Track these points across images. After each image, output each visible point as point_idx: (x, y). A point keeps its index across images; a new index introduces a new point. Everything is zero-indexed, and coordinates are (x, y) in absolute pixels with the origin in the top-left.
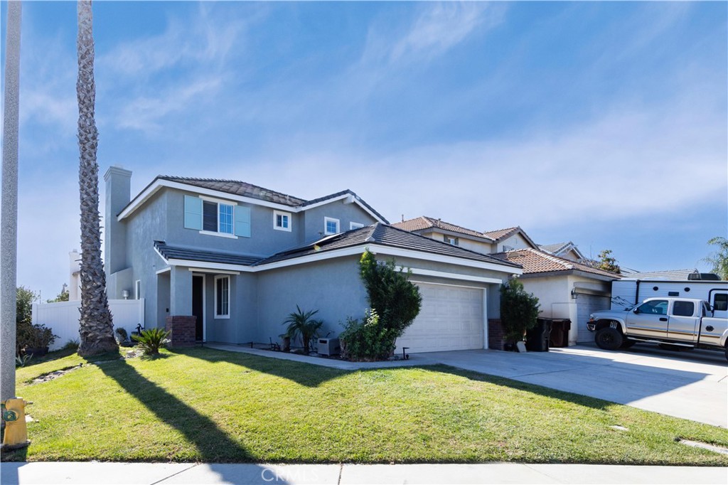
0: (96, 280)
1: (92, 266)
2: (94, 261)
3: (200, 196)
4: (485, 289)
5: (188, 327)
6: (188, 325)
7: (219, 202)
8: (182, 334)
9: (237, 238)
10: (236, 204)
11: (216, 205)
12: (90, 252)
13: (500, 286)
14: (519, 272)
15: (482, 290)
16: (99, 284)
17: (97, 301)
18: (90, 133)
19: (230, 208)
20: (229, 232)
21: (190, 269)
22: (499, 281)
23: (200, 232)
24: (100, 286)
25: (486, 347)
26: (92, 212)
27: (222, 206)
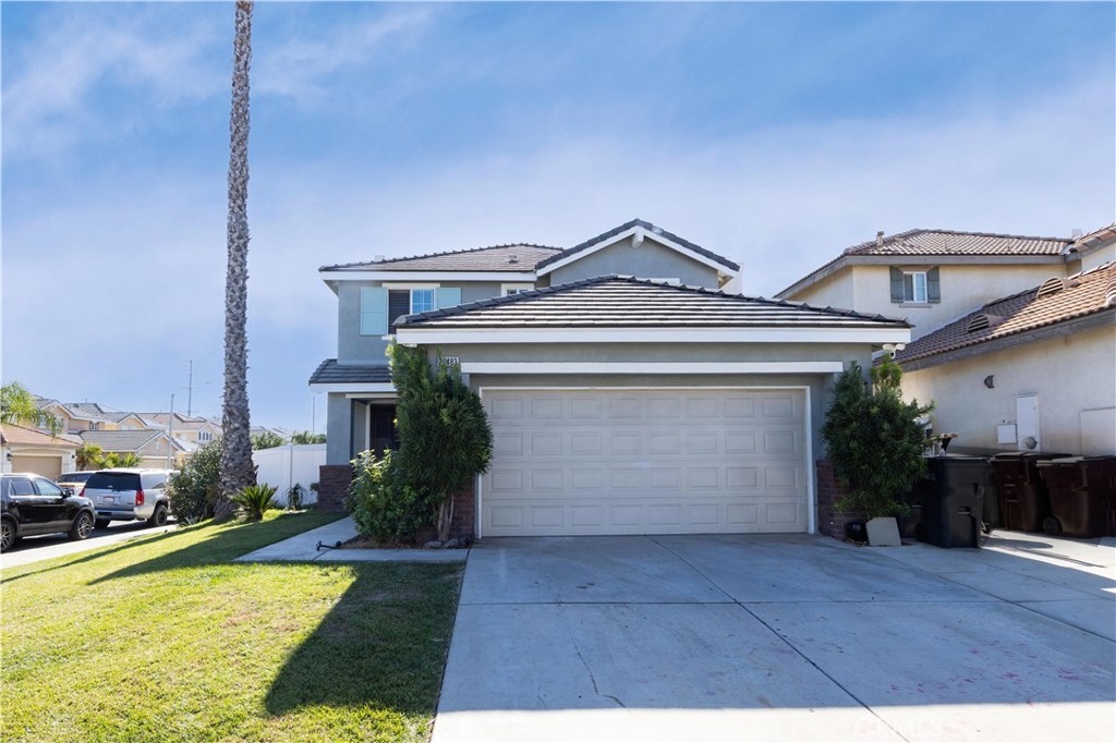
0: (231, 421)
1: (231, 403)
2: (233, 396)
3: (384, 285)
4: (808, 388)
7: (412, 287)
8: (333, 493)
10: (439, 285)
11: (406, 294)
12: (230, 384)
13: (836, 379)
14: (903, 337)
15: (804, 390)
16: (237, 425)
17: (234, 449)
18: (235, 232)
19: (428, 294)
21: (348, 396)
22: (836, 367)
23: (384, 338)
24: (238, 428)
25: (812, 529)
27: (417, 294)
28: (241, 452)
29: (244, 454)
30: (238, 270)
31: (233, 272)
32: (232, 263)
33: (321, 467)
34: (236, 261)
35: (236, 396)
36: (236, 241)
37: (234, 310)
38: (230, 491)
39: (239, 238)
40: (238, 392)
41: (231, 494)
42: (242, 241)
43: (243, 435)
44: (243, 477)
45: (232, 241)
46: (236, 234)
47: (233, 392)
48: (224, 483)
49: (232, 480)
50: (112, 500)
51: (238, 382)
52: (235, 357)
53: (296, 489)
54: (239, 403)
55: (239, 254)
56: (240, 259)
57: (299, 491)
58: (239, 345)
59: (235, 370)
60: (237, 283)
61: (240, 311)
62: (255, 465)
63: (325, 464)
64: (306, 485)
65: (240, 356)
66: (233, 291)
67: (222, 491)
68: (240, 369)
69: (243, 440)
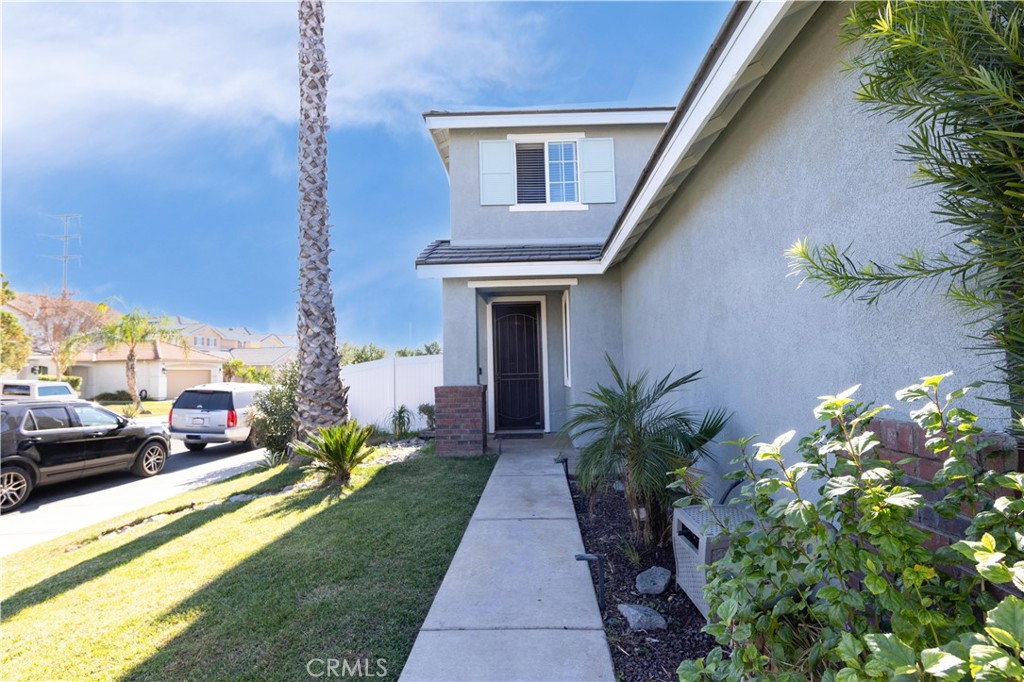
0: (310, 324)
1: (307, 298)
2: (311, 288)
3: (510, 137)
5: (467, 411)
6: (467, 406)
7: (546, 139)
8: (455, 427)
9: (586, 207)
10: (582, 134)
12: (306, 272)
16: (317, 330)
17: (314, 363)
18: (309, 62)
19: (570, 148)
20: (571, 197)
21: (471, 284)
23: (512, 209)
24: (318, 334)
26: (309, 200)
27: (554, 149)
28: (323, 368)
29: (329, 371)
30: (313, 114)
31: (307, 117)
32: (306, 105)
33: (436, 388)
34: (311, 102)
35: (314, 289)
36: (310, 74)
37: (309, 168)
38: (309, 425)
39: (315, 70)
40: (317, 282)
41: (309, 429)
42: (318, 76)
43: (326, 345)
44: (328, 404)
45: (304, 75)
46: (310, 65)
47: (310, 283)
48: (301, 414)
49: (312, 408)
50: (201, 421)
51: (316, 268)
52: (313, 233)
53: (401, 412)
54: (320, 297)
55: (314, 92)
56: (316, 100)
57: (405, 415)
58: (318, 217)
59: (313, 251)
60: (313, 132)
61: (318, 170)
62: (344, 385)
63: (441, 384)
64: (413, 407)
65: (320, 232)
66: (307, 142)
67: (298, 424)
68: (320, 250)
69: (326, 351)
